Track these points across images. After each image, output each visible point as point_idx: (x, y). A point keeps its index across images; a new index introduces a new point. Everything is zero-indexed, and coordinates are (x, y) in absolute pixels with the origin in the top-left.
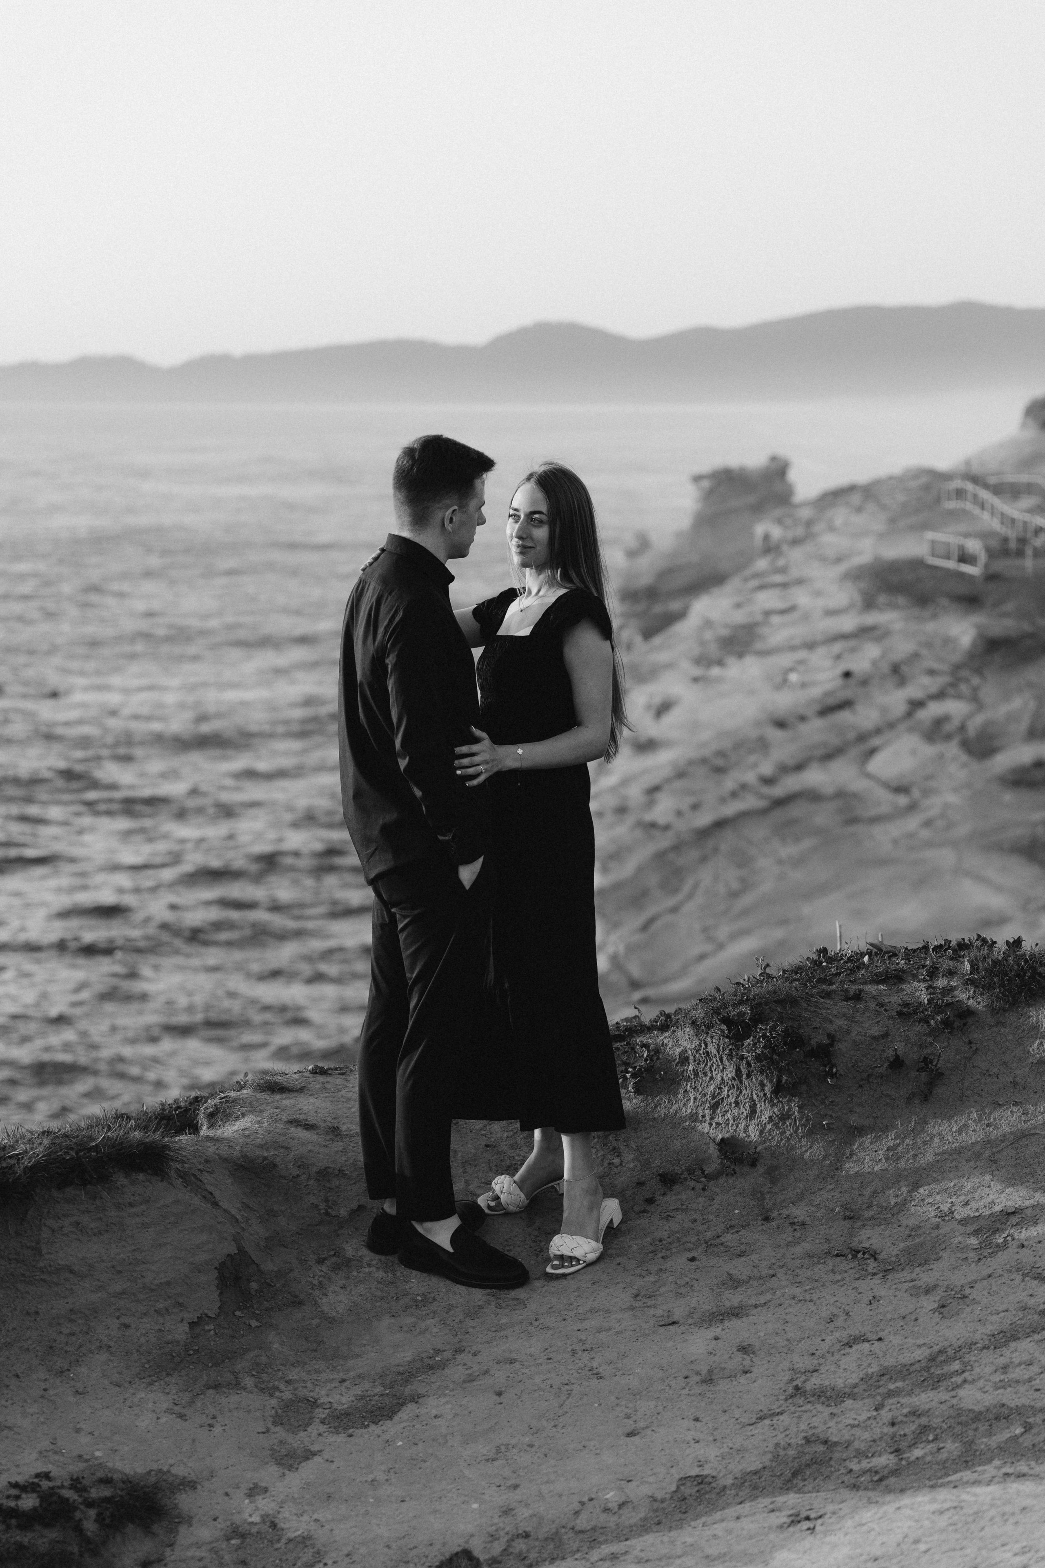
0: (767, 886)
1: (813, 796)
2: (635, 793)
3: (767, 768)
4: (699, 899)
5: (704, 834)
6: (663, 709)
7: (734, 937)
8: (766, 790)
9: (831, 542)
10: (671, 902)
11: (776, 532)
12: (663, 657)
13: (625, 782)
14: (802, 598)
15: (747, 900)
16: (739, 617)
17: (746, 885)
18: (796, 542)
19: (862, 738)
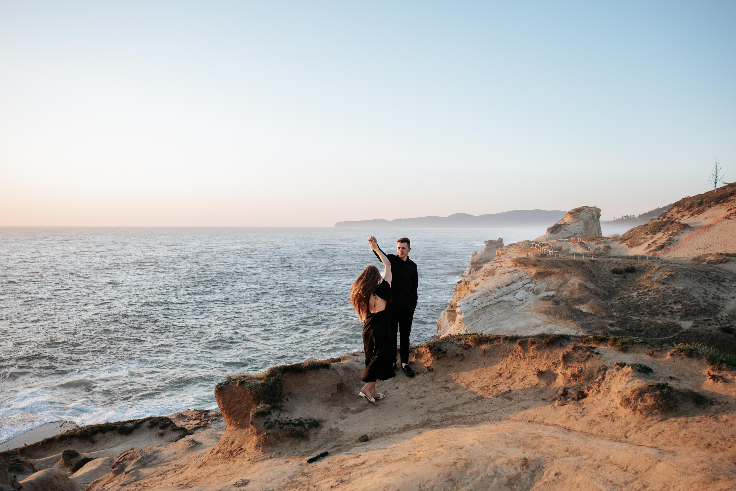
0: (495, 318)
1: (504, 301)
2: (471, 300)
3: (495, 296)
4: (482, 320)
5: (483, 308)
6: (477, 285)
7: (488, 328)
8: (495, 300)
9: (509, 254)
10: (477, 321)
11: (500, 252)
12: (477, 275)
13: (469, 298)
14: (503, 264)
15: (491, 321)
16: (492, 268)
17: (491, 318)
18: (503, 254)
19: (514, 291)
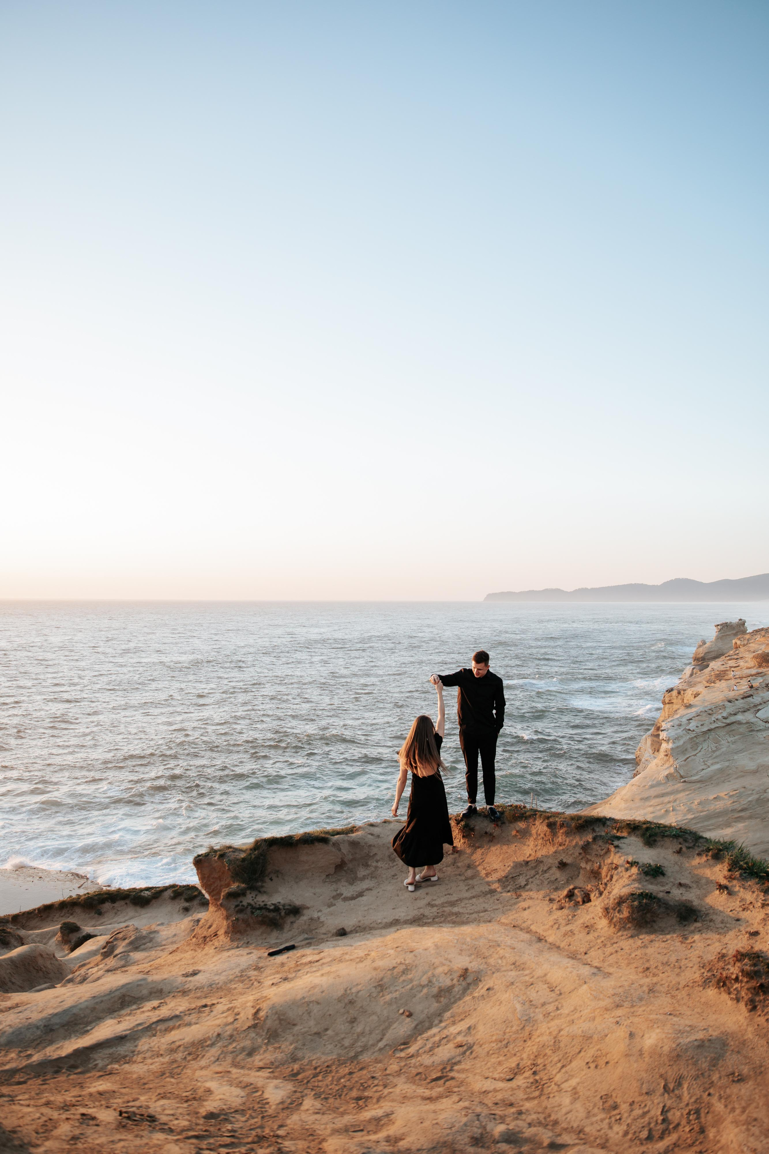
0: (724, 749)
1: (739, 723)
2: (684, 720)
3: (725, 714)
4: (702, 753)
5: (705, 733)
6: (696, 695)
7: (712, 764)
8: (724, 721)
9: (753, 646)
10: (694, 753)
11: (739, 642)
12: (698, 680)
13: (681, 717)
14: (741, 663)
15: (718, 753)
16: (722, 668)
17: (718, 749)
18: (744, 645)
19: (755, 706)
